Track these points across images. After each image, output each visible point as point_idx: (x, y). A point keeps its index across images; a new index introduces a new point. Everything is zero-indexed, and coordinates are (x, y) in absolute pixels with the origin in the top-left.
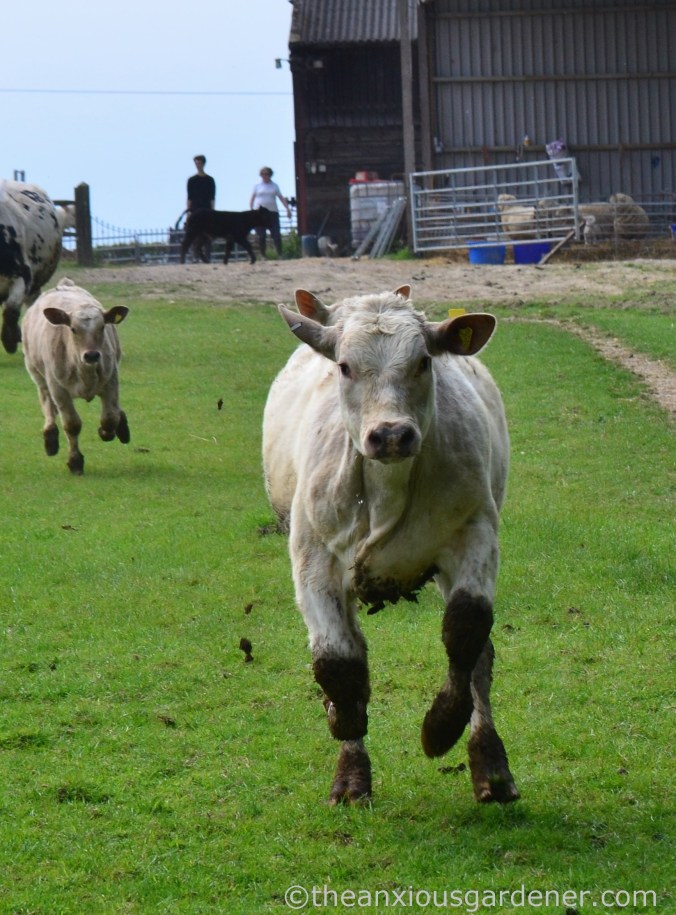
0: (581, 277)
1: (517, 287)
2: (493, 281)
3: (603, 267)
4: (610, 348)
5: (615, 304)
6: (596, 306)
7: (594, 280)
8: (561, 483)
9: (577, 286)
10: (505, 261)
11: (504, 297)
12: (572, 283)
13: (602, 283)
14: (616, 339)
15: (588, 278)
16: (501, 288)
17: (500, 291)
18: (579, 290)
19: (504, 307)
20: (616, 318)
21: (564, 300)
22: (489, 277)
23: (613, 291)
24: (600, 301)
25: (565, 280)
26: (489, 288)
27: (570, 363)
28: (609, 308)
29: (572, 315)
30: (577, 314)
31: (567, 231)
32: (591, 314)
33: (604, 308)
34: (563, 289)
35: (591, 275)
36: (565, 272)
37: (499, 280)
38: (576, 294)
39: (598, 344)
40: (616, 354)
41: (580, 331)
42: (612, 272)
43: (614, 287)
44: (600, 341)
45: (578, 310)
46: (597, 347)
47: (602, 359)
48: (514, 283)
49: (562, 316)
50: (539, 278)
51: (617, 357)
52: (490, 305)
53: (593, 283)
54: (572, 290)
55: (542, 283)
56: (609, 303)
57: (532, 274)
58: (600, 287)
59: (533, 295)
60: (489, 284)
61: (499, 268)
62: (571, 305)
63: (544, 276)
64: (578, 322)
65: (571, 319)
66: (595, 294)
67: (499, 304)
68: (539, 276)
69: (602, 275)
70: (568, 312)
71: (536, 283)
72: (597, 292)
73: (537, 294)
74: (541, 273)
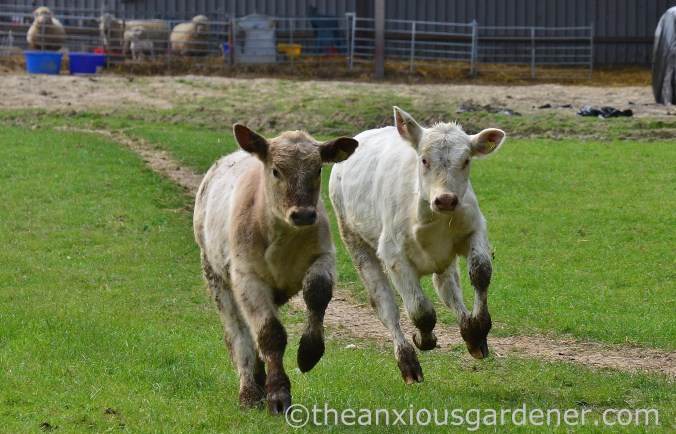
0: (133, 91)
1: (71, 97)
2: (47, 91)
3: (155, 82)
4: (158, 160)
5: (165, 117)
6: (146, 119)
7: (145, 93)
8: (104, 288)
9: (130, 99)
10: (61, 72)
11: (58, 106)
12: (125, 95)
13: (153, 97)
14: (164, 152)
15: (140, 91)
16: (55, 97)
17: (55, 100)
18: (131, 103)
19: (58, 116)
20: (165, 131)
21: (116, 111)
22: (44, 87)
23: (163, 105)
24: (151, 115)
25: (118, 93)
26: (43, 97)
27: (118, 173)
28: (158, 121)
29: (123, 126)
30: (127, 126)
32: (141, 126)
33: (154, 121)
34: (115, 102)
35: (143, 89)
36: (117, 85)
37: (54, 90)
38: (127, 107)
39: (147, 156)
40: (164, 166)
41: (130, 143)
42: (164, 87)
43: (164, 102)
44: (148, 153)
45: (129, 122)
46: (145, 159)
47: (149, 171)
48: (68, 93)
49: (113, 127)
50: (92, 89)
51: (164, 169)
52: (44, 113)
53: (144, 96)
54: (124, 103)
55: (95, 95)
56: (159, 117)
57: (86, 86)
58: (151, 101)
59: (86, 106)
60: (45, 94)
61: (54, 78)
62: (122, 116)
63: (98, 88)
64: (128, 134)
65: (121, 131)
66: (146, 108)
67: (53, 112)
68: (93, 88)
69: (154, 90)
70: (119, 123)
71: (90, 95)
72: (148, 105)
73: (90, 106)
74: (95, 85)
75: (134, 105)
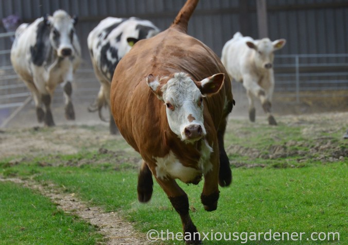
0: (39, 139)
4: (67, 202)
5: (71, 162)
6: (54, 165)
7: (51, 140)
9: (36, 147)
12: (31, 144)
13: (57, 144)
14: (73, 194)
15: (46, 139)
18: (38, 150)
20: (73, 175)
21: (24, 159)
23: (70, 150)
24: (58, 160)
25: (24, 142)
27: (32, 217)
28: (65, 166)
29: (32, 172)
30: (36, 172)
31: (25, 98)
32: (49, 172)
33: (61, 166)
34: (23, 150)
35: (48, 137)
38: (35, 154)
39: (57, 199)
40: (74, 207)
41: (40, 188)
42: (67, 134)
43: (69, 147)
44: (58, 196)
45: (38, 169)
46: (56, 202)
47: (60, 213)
49: (23, 174)
51: (73, 211)
53: (50, 143)
54: (31, 151)
55: (3, 145)
56: (66, 162)
58: (57, 147)
62: (31, 163)
64: (38, 180)
65: (31, 177)
66: (52, 154)
69: (58, 137)
70: (29, 170)
72: (54, 151)
75: (41, 152)
